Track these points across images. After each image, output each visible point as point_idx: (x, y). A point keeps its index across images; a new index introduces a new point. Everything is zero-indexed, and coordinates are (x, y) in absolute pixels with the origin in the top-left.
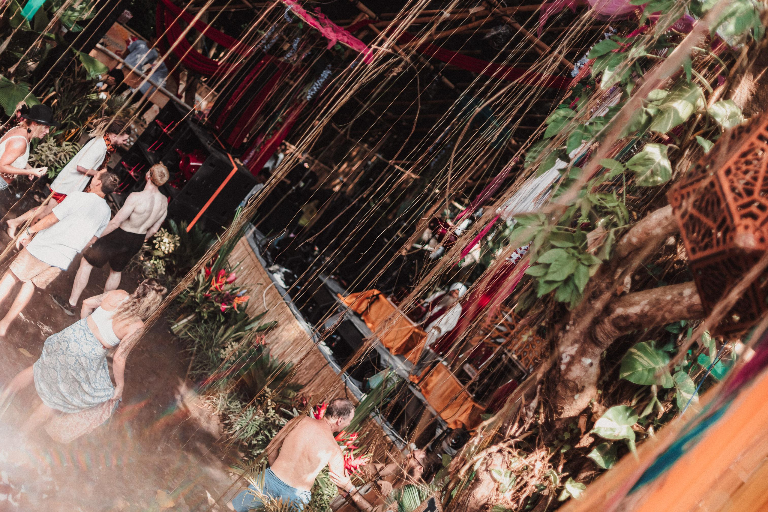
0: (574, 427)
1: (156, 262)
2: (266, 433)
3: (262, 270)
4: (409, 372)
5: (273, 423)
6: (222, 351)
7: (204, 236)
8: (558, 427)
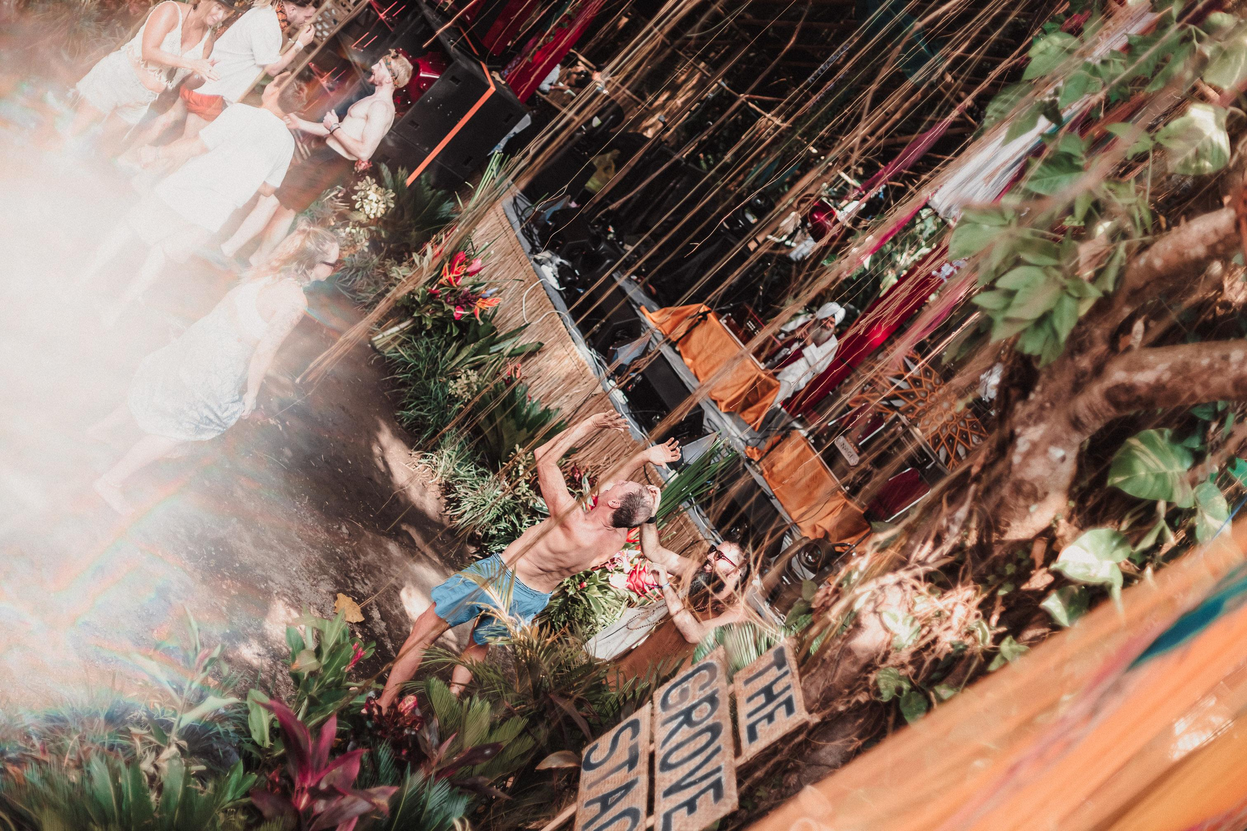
0: (1024, 557)
1: (354, 231)
2: (513, 518)
3: (523, 258)
4: (747, 442)
5: (525, 505)
6: (451, 383)
7: (434, 195)
8: (997, 553)
